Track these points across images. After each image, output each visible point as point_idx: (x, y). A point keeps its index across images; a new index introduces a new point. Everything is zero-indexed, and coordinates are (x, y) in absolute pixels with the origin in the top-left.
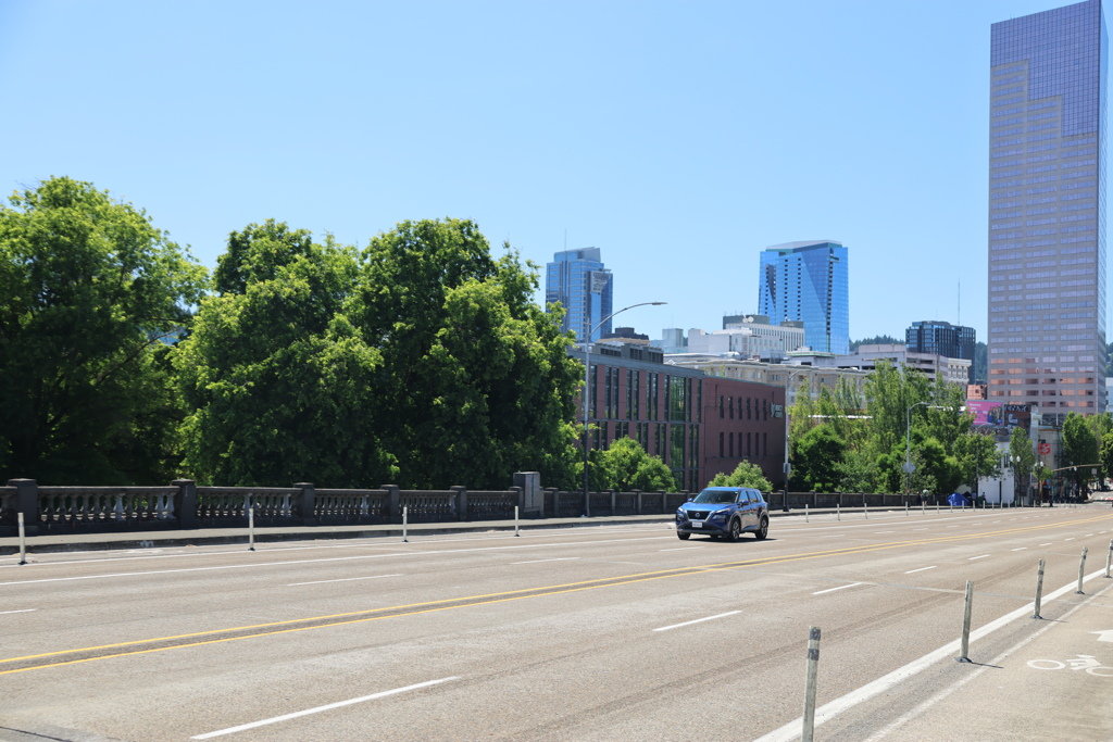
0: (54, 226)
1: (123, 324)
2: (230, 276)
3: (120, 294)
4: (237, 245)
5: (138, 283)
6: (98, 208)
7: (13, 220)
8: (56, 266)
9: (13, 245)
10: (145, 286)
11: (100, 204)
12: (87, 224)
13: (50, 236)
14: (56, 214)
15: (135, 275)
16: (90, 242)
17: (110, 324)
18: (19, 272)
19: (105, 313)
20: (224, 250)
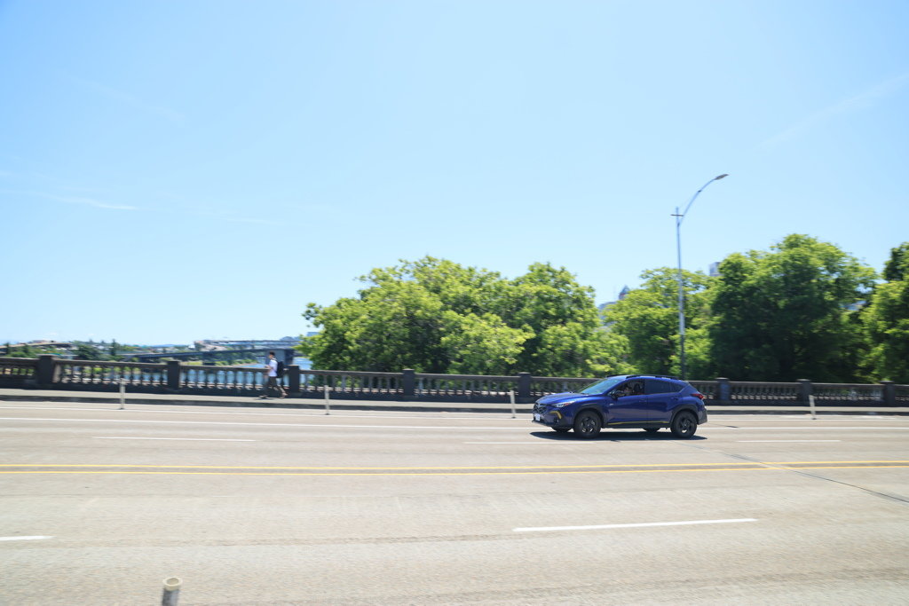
0: (792, 257)
1: (831, 302)
2: (893, 272)
3: (828, 287)
4: (896, 255)
5: (837, 281)
6: (813, 246)
7: (772, 258)
8: (795, 276)
9: (774, 269)
10: (840, 282)
11: (813, 243)
12: (808, 254)
13: (791, 261)
14: (792, 251)
15: (835, 276)
16: (811, 263)
17: (824, 302)
18: (778, 281)
19: (821, 297)
20: (888, 258)
